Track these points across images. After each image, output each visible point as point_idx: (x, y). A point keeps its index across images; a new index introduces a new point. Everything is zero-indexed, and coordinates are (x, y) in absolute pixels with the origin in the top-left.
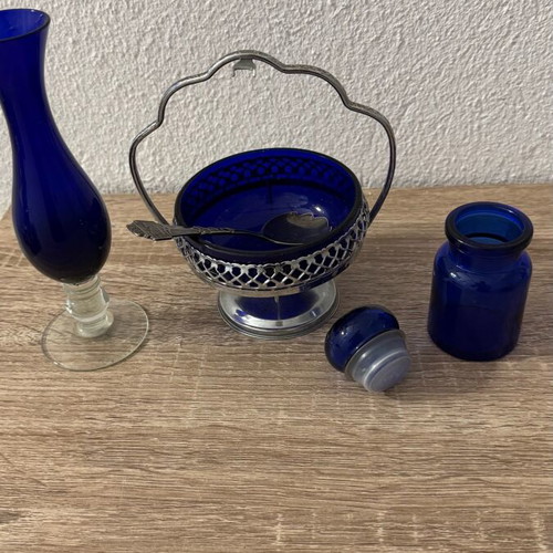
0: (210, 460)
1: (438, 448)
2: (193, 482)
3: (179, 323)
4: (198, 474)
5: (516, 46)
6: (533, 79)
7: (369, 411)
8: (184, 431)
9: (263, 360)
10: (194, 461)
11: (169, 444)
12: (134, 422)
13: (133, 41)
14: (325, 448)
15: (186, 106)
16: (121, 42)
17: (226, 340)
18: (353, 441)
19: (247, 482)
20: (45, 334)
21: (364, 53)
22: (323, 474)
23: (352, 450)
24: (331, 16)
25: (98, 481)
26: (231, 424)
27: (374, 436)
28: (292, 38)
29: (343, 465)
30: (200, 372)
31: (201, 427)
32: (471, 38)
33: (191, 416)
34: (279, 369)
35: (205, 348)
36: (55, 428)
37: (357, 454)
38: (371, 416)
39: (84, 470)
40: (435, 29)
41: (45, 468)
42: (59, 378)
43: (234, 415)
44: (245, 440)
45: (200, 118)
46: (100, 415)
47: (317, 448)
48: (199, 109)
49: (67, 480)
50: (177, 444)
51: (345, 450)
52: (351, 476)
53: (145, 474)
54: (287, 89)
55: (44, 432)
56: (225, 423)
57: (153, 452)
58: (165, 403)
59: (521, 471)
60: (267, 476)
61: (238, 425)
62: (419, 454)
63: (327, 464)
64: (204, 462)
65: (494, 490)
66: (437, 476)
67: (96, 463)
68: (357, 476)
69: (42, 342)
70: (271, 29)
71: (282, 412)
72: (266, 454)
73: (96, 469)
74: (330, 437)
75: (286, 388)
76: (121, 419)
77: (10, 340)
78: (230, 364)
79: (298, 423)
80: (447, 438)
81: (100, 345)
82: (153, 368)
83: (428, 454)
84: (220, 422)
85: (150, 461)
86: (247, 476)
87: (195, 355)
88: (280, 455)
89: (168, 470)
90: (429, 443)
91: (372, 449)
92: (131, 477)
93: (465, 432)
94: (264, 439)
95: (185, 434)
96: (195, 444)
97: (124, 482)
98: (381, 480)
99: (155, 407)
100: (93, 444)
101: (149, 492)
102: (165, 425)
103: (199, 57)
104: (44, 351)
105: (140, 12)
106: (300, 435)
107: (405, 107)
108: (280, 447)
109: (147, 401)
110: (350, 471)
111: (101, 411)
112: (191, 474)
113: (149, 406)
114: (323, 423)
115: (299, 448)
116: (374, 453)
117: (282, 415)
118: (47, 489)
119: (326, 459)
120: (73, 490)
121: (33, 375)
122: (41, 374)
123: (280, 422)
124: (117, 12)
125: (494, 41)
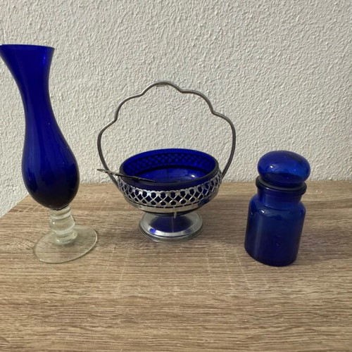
0: (129, 320)
1: (278, 308)
2: (117, 338)
3: (115, 238)
4: (121, 331)
5: (272, 118)
6: (279, 133)
7: (230, 286)
8: (113, 300)
9: (163, 257)
10: (118, 321)
11: (102, 309)
12: (81, 294)
13: (103, 111)
14: (206, 310)
15: (125, 142)
16: (97, 111)
17: (141, 247)
18: (224, 305)
19: (155, 336)
20: (36, 243)
21: (207, 119)
22: (207, 329)
23: (224, 311)
24: (193, 102)
25: (48, 337)
26: (144, 295)
27: (236, 301)
28: (175, 111)
29: (220, 322)
30: (125, 264)
31: (125, 298)
32: (253, 113)
33: (119, 290)
34: (173, 262)
35: (128, 251)
36: (27, 299)
37: (228, 314)
38: (232, 288)
39: (40, 329)
40: (238, 109)
41: (12, 328)
42: (38, 268)
43: (146, 290)
44: (154, 306)
45: (132, 147)
46: (60, 291)
47: (201, 310)
48: (131, 143)
49: (26, 338)
50: (108, 309)
51: (220, 311)
52: (227, 330)
53: (83, 331)
54: (172, 135)
55: (20, 302)
56: (140, 295)
57: (91, 316)
58: (102, 282)
59: (337, 322)
60: (169, 332)
61: (148, 296)
62: (268, 313)
63: (209, 321)
64: (125, 322)
65: (325, 337)
66: (284, 328)
67: (50, 324)
68: (231, 330)
69: (33, 248)
70: (166, 107)
71: (176, 287)
72: (167, 315)
73: (49, 329)
74: (208, 302)
75: (178, 272)
76: (73, 293)
77: (16, 247)
78: (143, 259)
79: (187, 294)
80: (282, 301)
81: (68, 249)
82: (96, 261)
83: (273, 312)
84: (136, 294)
85: (87, 322)
86: (155, 332)
87: (122, 255)
88: (176, 316)
89: (100, 329)
90: (272, 305)
91: (238, 310)
92: (72, 334)
93: (292, 296)
94: (166, 305)
95: (114, 302)
96: (120, 309)
97: (68, 338)
98: (247, 332)
99: (96, 285)
100: (50, 310)
101: (83, 346)
102: (101, 297)
103: (133, 119)
104: (34, 252)
105: (107, 97)
106: (189, 302)
107: (224, 144)
108: (176, 310)
109: (91, 281)
110: (225, 326)
111: (60, 287)
112: (116, 331)
113: (92, 284)
114: (202, 294)
115: (189, 311)
116: (239, 313)
117: (176, 289)
118: (9, 345)
119: (208, 318)
120: (29, 345)
121: (23, 266)
122: (28, 266)
123: (175, 294)
124: (97, 97)
125: (263, 116)
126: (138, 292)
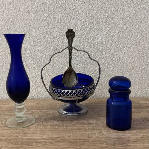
5: (121, 64)
7: (96, 134)
8: (44, 138)
13: (35, 60)
17: (55, 122)
18: (93, 139)
21: (88, 64)
23: (92, 141)
24: (80, 56)
27: (98, 138)
30: (48, 128)
31: (49, 138)
32: (111, 62)
40: (103, 59)
43: (58, 135)
44: (62, 140)
47: (83, 141)
48: (48, 77)
51: (90, 141)
52: (93, 145)
60: (69, 146)
63: (85, 143)
64: (50, 144)
68: (95, 145)
74: (86, 138)
75: (73, 130)
78: (56, 126)
79: (76, 136)
83: (113, 141)
86: (63, 146)
87: (46, 125)
90: (113, 139)
94: (67, 139)
96: (47, 141)
98: (101, 146)
102: (38, 137)
105: (37, 54)
106: (77, 138)
108: (72, 141)
114: (84, 136)
117: (72, 135)
124: (32, 54)
125: (116, 63)
126: (55, 136)
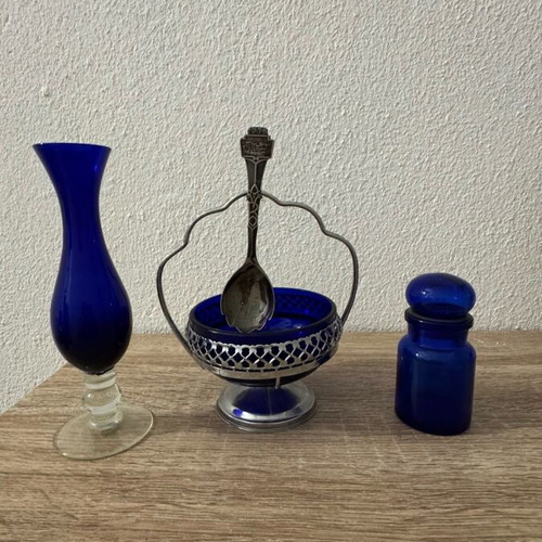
0: (239, 497)
1: (447, 485)
2: (224, 517)
4: (228, 509)
7: (376, 458)
8: (214, 473)
10: (224, 498)
11: (201, 483)
12: (170, 466)
14: (345, 486)
18: (368, 480)
19: (275, 516)
23: (371, 488)
25: (130, 515)
26: (257, 468)
27: (386, 477)
31: (230, 470)
33: (221, 461)
36: (99, 470)
37: (375, 491)
38: (379, 460)
39: (118, 505)
41: (81, 503)
43: (258, 461)
44: (271, 481)
46: (142, 461)
47: (338, 487)
49: (100, 514)
50: (208, 483)
51: (363, 487)
53: (177, 509)
55: (88, 473)
56: (252, 467)
57: (185, 490)
58: (198, 452)
59: (530, 504)
60: (294, 511)
61: (262, 469)
62: (432, 491)
63: (349, 499)
64: (233, 498)
65: (515, 521)
67: (133, 500)
71: (301, 459)
72: (291, 491)
73: (130, 505)
74: (347, 477)
76: (159, 464)
79: (316, 467)
83: (439, 490)
84: (246, 466)
85: (182, 497)
86: (275, 511)
88: (303, 493)
89: (199, 506)
90: (437, 481)
91: (388, 487)
92: (162, 512)
94: (288, 479)
95: (217, 476)
96: (224, 484)
97: (156, 516)
99: (189, 455)
100: (131, 483)
101: (178, 525)
102: (198, 468)
106: (320, 476)
108: (303, 486)
111: (142, 457)
112: (222, 509)
113: (184, 454)
114: (338, 467)
115: (322, 487)
116: (391, 490)
118: (79, 523)
119: (348, 495)
120: (105, 523)
123: (300, 467)
126: (248, 464)
